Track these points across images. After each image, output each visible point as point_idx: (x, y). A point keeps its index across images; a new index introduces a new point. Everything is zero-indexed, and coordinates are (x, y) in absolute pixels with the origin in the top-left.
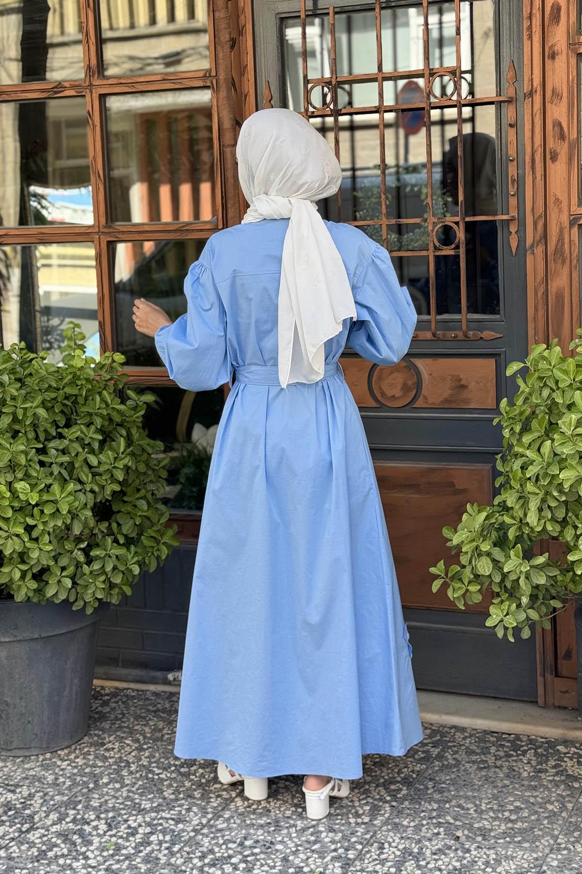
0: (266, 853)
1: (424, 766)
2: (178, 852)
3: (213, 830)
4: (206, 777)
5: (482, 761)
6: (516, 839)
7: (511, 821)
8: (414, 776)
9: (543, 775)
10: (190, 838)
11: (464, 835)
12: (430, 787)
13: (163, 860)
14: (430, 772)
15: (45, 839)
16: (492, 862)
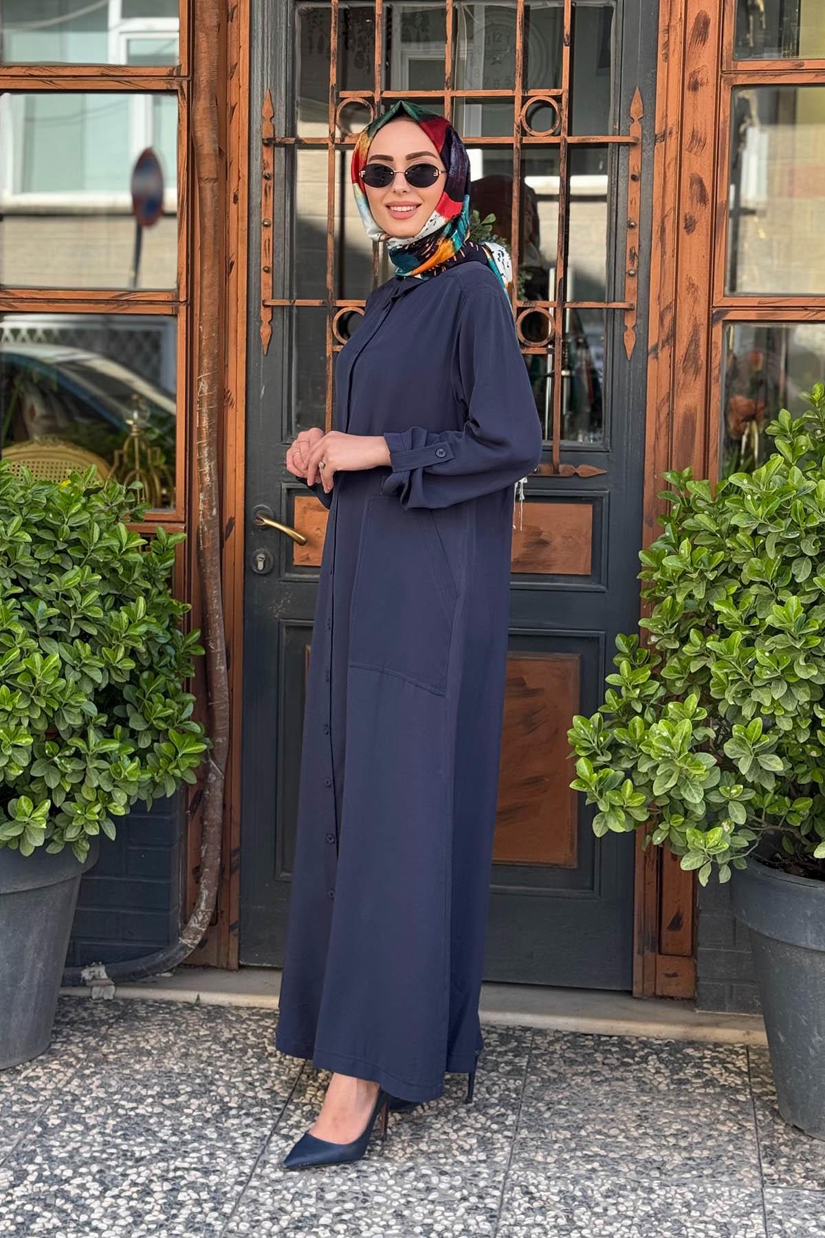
0: (364, 1208)
1: (519, 1082)
2: (233, 1213)
3: (267, 1181)
4: (209, 1109)
5: (592, 1072)
6: (705, 1172)
7: (685, 1149)
8: (514, 1096)
9: (688, 1086)
10: (240, 1195)
11: (630, 1170)
12: (543, 1109)
13: (218, 1226)
14: (532, 1089)
15: (13, 1207)
16: (694, 1203)
